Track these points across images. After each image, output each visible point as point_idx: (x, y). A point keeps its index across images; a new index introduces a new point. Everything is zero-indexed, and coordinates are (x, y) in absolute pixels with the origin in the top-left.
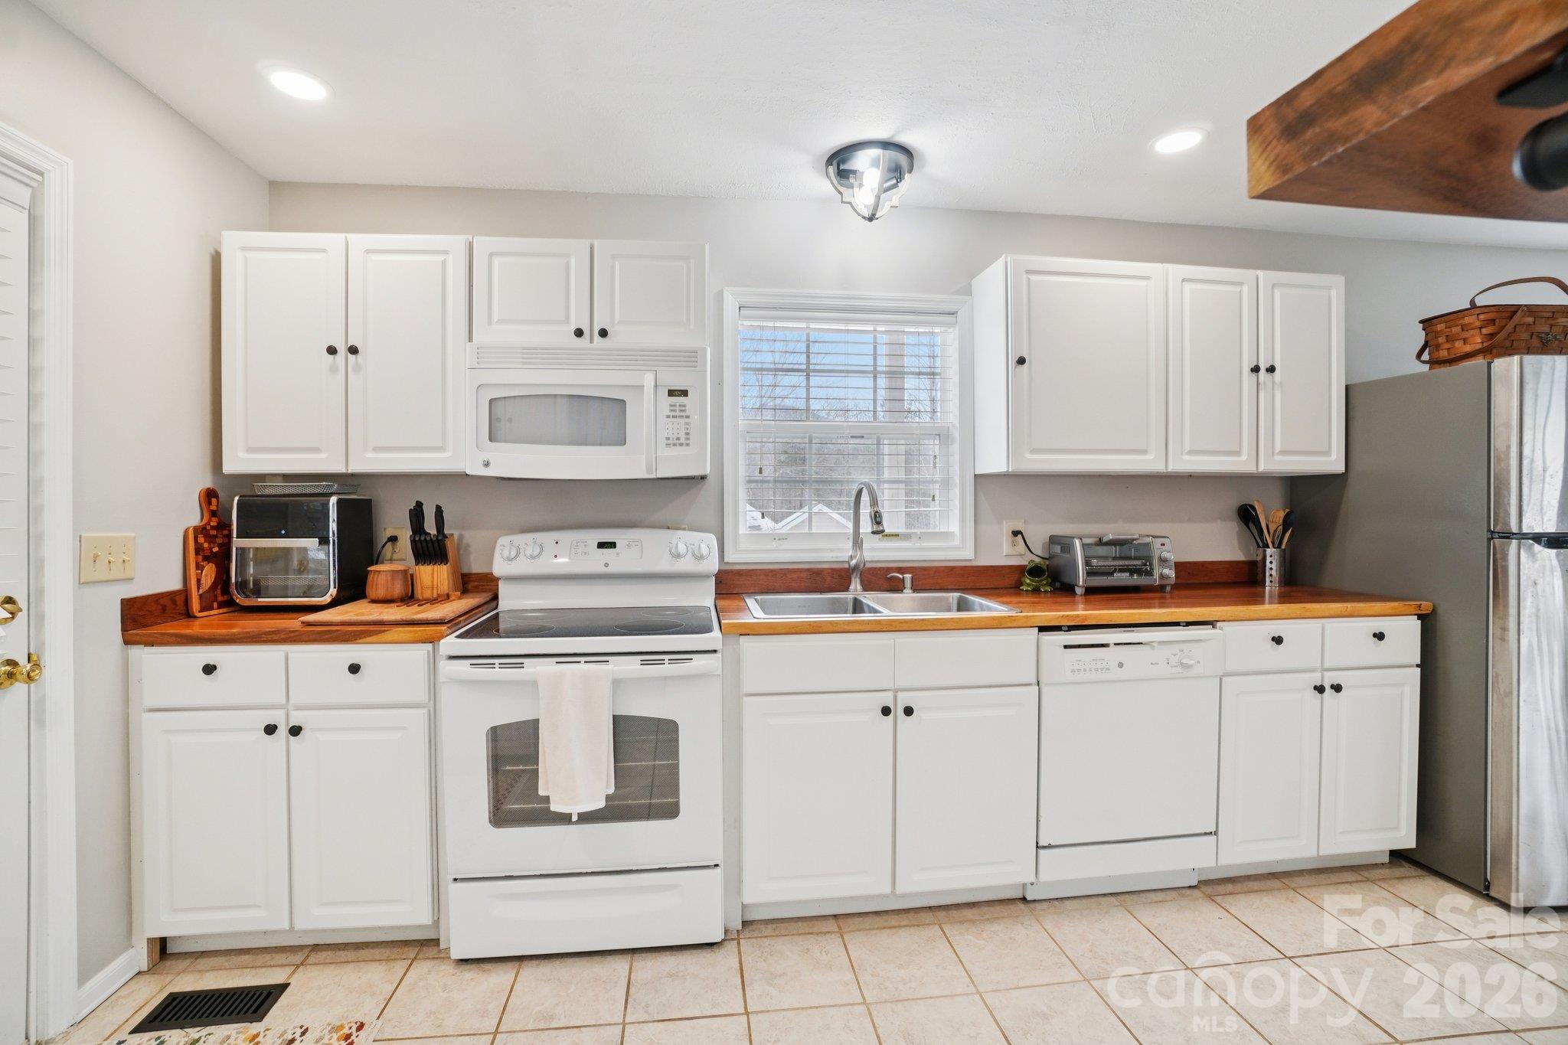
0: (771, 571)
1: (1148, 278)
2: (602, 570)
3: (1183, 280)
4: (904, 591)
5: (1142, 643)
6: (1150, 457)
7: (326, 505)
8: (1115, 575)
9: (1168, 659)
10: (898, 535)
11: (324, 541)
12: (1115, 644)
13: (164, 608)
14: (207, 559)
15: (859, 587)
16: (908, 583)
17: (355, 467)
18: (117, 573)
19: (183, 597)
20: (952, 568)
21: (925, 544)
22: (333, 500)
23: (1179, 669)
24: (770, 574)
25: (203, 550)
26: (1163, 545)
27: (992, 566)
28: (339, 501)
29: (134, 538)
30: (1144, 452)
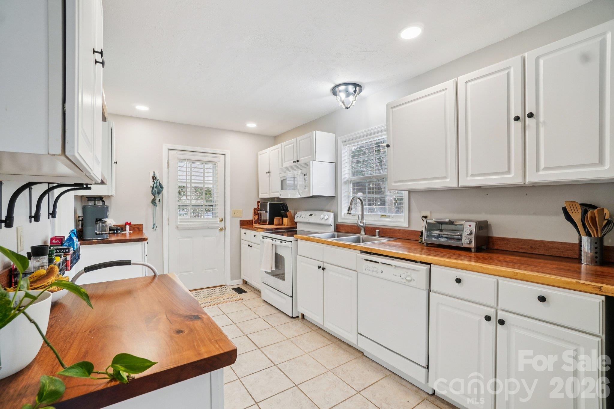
0: (348, 225)
1: (445, 89)
2: (308, 221)
3: (466, 82)
4: (376, 236)
5: (391, 265)
6: (448, 180)
7: (267, 204)
8: (439, 238)
9: (401, 275)
10: (386, 216)
11: (266, 212)
12: (381, 263)
13: (248, 223)
14: (256, 214)
15: (364, 233)
16: (377, 234)
17: (272, 196)
18: (238, 216)
19: (252, 221)
20: (400, 230)
21: (396, 220)
22: (268, 203)
23: (405, 281)
24: (348, 226)
25: (256, 213)
26: (470, 226)
27: (415, 231)
28: (269, 204)
29: (242, 210)
30: (445, 178)
